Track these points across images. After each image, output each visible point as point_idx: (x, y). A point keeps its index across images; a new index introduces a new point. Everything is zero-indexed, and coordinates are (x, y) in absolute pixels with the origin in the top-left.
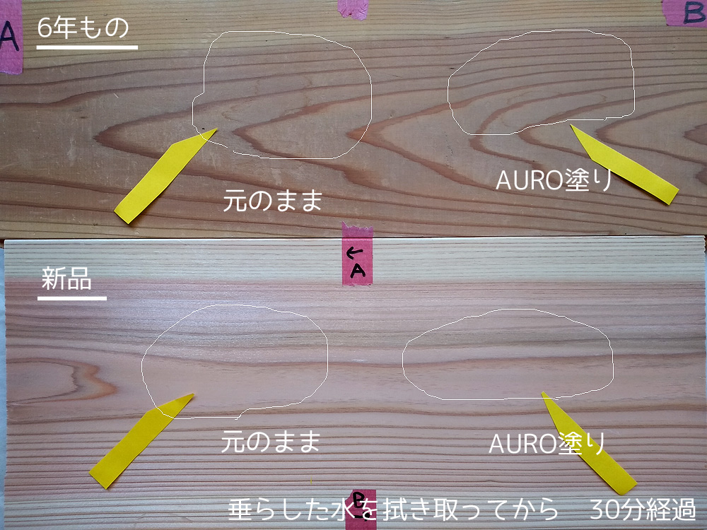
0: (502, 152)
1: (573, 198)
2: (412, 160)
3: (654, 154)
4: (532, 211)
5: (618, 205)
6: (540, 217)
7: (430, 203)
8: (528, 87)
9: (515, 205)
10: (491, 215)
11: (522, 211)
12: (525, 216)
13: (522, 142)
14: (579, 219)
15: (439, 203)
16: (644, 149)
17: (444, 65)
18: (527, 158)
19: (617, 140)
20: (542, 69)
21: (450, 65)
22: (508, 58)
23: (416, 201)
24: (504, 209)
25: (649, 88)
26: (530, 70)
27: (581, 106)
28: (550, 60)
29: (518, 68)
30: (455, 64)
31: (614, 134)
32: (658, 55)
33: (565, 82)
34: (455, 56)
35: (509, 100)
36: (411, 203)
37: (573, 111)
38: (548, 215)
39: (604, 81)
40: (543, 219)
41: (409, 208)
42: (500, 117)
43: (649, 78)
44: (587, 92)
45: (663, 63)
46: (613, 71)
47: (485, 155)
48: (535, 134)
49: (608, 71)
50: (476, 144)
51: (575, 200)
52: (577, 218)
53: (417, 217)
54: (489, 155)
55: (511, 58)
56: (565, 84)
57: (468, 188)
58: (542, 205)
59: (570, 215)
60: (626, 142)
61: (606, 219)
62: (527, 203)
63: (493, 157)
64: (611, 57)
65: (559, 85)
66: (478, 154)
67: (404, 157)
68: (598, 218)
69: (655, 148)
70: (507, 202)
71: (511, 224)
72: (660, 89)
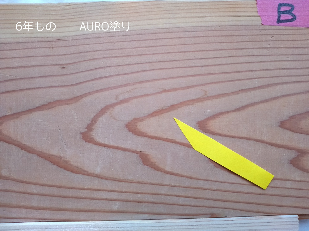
0: (112, 143)
1: (178, 185)
2: (29, 152)
3: (252, 143)
4: (139, 197)
5: (218, 190)
6: (147, 202)
7: (47, 190)
8: (134, 84)
9: (125, 192)
10: (102, 201)
11: (131, 197)
12: (133, 201)
13: (130, 134)
14: (183, 203)
15: (55, 191)
16: (242, 138)
17: (56, 65)
18: (134, 149)
19: (217, 131)
20: (146, 67)
21: (61, 65)
22: (116, 57)
23: (34, 189)
24: (114, 196)
25: (247, 82)
26: (136, 68)
27: (184, 100)
28: (154, 58)
29: (125, 67)
30: (67, 64)
31: (214, 125)
32: (255, 52)
33: (169, 78)
34: (66, 56)
35: (117, 96)
36: (29, 191)
37: (176, 105)
38: (155, 200)
39: (205, 77)
40: (150, 205)
41: (27, 196)
42: (109, 111)
43: (247, 73)
44: (189, 87)
45: (259, 59)
46: (213, 67)
47: (96, 147)
48: (142, 126)
49: (209, 68)
50: (87, 136)
51: (179, 187)
52: (181, 203)
53: (35, 203)
54: (99, 147)
55: (119, 57)
56: (169, 81)
57: (81, 176)
58: (149, 192)
59: (175, 200)
60: (225, 133)
61: (207, 203)
62: (135, 190)
63: (104, 148)
64: (211, 54)
65: (164, 81)
66: (89, 146)
67: (22, 149)
68: (201, 202)
69: (252, 137)
70: (117, 189)
71: (121, 210)
72: (257, 83)
